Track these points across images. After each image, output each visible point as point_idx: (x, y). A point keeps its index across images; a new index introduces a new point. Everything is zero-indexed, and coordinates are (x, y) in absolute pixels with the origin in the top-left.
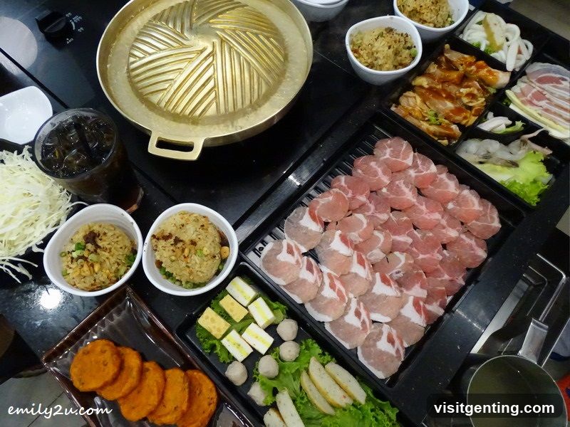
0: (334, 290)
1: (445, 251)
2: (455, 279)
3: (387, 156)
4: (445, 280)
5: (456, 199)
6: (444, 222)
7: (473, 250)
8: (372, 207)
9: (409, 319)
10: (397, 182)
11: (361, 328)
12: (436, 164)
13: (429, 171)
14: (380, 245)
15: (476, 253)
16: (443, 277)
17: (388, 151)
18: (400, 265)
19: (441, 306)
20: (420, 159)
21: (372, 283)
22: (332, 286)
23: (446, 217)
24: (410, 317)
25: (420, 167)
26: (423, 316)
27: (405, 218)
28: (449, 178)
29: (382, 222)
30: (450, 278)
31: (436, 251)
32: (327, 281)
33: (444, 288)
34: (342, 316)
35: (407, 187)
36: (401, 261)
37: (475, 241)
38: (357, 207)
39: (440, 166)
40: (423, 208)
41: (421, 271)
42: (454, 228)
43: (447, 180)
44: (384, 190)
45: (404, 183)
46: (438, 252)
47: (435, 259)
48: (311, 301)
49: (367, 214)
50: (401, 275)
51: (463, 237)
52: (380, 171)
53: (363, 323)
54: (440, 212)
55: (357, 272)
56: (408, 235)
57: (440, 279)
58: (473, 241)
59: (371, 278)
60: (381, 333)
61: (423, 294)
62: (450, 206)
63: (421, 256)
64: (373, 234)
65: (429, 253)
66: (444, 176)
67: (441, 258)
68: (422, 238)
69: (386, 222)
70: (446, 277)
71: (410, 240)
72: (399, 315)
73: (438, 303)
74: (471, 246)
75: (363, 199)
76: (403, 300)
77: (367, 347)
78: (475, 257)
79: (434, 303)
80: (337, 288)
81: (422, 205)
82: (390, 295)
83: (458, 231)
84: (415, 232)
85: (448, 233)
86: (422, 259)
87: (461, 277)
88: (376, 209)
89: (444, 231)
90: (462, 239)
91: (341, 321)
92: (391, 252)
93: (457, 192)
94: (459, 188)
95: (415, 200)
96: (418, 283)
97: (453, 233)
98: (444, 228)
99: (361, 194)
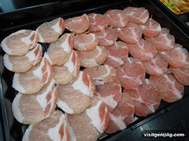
0: (43, 73)
1: (147, 80)
2: (147, 104)
3: (131, 14)
4: (138, 102)
5: (169, 51)
6: (154, 61)
7: (171, 89)
8: (105, 35)
9: (90, 120)
10: (130, 28)
11: (44, 110)
12: (162, 27)
13: (155, 30)
14: (97, 57)
15: (173, 92)
16: (138, 98)
17: (133, 13)
18: (105, 76)
19: (125, 121)
20: (152, 22)
21: (75, 79)
22: (44, 69)
23: (157, 58)
24: (92, 118)
25: (150, 26)
26: (104, 123)
27: (125, 47)
28: (169, 38)
29: (106, 45)
30: (143, 102)
31: (139, 77)
32: (42, 64)
33: (133, 106)
34: (36, 94)
35: (136, 31)
36: (107, 73)
37: (175, 83)
38: (95, 30)
39: (165, 29)
40: (142, 47)
41: (120, 85)
42: (160, 67)
43: (166, 39)
44: (119, 29)
45: (134, 29)
46: (140, 78)
47: (136, 83)
48: (21, 73)
49: (100, 37)
50: (102, 83)
51: (166, 76)
52: (121, 19)
53: (49, 106)
54: (153, 53)
55: (68, 67)
56: (122, 59)
57: (134, 99)
58: (174, 82)
59: (75, 75)
60: (57, 122)
61: (113, 104)
62: (163, 53)
63: (125, 76)
64: (95, 48)
65: (133, 77)
66: (165, 35)
67: (141, 83)
68: (132, 64)
69: (110, 46)
70: (140, 99)
71: (122, 63)
72: (83, 113)
73: (124, 118)
74: (170, 85)
75: (101, 28)
76: (93, 102)
77: (39, 128)
78: (171, 94)
79: (120, 117)
80: (46, 71)
81: (142, 45)
82: (84, 93)
83: (163, 70)
84: (129, 59)
85: (155, 69)
86: (125, 78)
87: (153, 105)
88: (107, 36)
89: (152, 67)
90: (164, 78)
91: (33, 97)
92: (103, 64)
93: (172, 47)
94: (174, 45)
95: (138, 41)
96: (113, 94)
97: (158, 71)
98: (153, 65)
99: (101, 25)
